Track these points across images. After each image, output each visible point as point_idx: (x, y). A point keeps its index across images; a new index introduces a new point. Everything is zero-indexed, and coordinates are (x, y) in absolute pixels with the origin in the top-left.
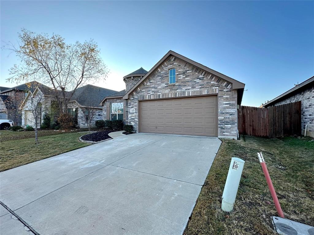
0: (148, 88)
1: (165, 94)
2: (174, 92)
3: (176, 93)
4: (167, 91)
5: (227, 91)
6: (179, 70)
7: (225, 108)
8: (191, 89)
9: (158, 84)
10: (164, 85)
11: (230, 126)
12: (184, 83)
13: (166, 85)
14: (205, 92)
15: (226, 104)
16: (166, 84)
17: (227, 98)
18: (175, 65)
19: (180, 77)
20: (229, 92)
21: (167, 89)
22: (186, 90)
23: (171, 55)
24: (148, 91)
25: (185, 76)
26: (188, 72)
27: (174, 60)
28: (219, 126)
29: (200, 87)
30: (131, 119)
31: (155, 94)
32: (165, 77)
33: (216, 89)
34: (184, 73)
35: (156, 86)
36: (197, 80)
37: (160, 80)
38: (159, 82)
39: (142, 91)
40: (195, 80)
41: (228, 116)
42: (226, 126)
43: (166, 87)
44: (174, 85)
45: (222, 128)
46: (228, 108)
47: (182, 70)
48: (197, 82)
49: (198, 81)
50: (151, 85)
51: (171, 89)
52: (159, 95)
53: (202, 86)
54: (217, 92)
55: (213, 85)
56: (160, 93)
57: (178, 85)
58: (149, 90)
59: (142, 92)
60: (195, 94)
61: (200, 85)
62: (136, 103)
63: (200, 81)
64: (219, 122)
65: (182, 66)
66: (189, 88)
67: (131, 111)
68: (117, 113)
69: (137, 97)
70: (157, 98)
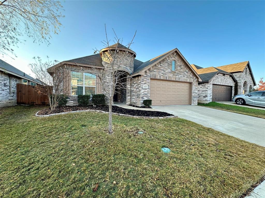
0: (159, 69)
1: (170, 77)
3: (176, 78)
4: (171, 75)
6: (178, 63)
8: (183, 77)
10: (169, 70)
12: (180, 73)
13: (171, 71)
14: (188, 81)
15: (195, 88)
17: (195, 85)
18: (176, 59)
19: (178, 68)
22: (181, 77)
23: (176, 52)
25: (180, 68)
26: (182, 66)
27: (176, 55)
30: (144, 94)
31: (164, 75)
32: (170, 65)
34: (180, 66)
35: (165, 70)
37: (167, 66)
39: (154, 71)
40: (185, 72)
41: (195, 94)
42: (194, 99)
44: (175, 72)
47: (179, 64)
50: (161, 68)
51: (174, 75)
52: (167, 77)
55: (191, 77)
57: (177, 73)
58: (159, 71)
60: (185, 81)
61: (187, 76)
64: (192, 97)
65: (180, 60)
67: (144, 86)
68: (84, 86)
69: (150, 75)
70: (166, 79)
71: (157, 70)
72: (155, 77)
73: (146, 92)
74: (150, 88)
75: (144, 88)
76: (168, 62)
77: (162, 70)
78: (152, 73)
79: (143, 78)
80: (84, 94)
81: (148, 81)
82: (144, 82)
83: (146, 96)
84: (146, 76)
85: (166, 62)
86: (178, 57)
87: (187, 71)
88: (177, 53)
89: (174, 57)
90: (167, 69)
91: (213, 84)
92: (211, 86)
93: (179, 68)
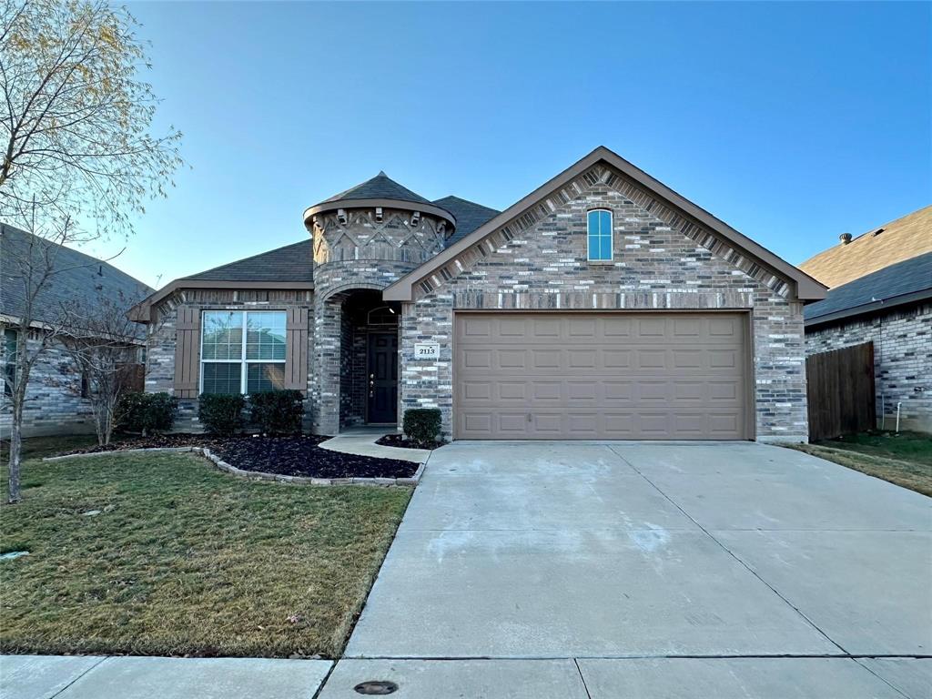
0: (501, 264)
1: (577, 294)
2: (609, 290)
3: (618, 296)
4: (583, 285)
5: (777, 304)
7: (773, 353)
8: (669, 286)
9: (545, 256)
10: (571, 262)
11: (789, 405)
12: (646, 265)
13: (578, 264)
14: (715, 302)
15: (777, 341)
16: (577, 260)
17: (777, 323)
18: (613, 198)
20: (784, 308)
21: (584, 279)
22: (654, 287)
23: (602, 162)
24: (501, 277)
25: (647, 242)
26: (658, 229)
27: (610, 181)
28: (759, 406)
29: (699, 282)
30: (419, 385)
31: (534, 290)
32: (576, 236)
33: (746, 295)
34: (644, 232)
35: (538, 262)
36: (689, 259)
37: (556, 242)
38: (550, 248)
39: (476, 274)
40: (683, 260)
41: (782, 376)
42: (778, 405)
43: (576, 268)
44: (610, 268)
45: (768, 413)
46: (780, 352)
47: (637, 220)
48: (689, 265)
49: (692, 262)
50: (513, 256)
51: (600, 281)
53: (706, 282)
54: (751, 303)
55: (739, 282)
56: (557, 291)
58: (505, 274)
59: (470, 278)
61: (699, 277)
62: (444, 319)
63: (699, 264)
64: (759, 396)
66: (662, 282)
67: (421, 349)
68: (244, 361)
69: (451, 297)
70: (544, 306)
71: (493, 268)
72: (480, 301)
75: (418, 355)
76: (560, 225)
77: (522, 265)
78: (459, 289)
79: (412, 315)
80: (243, 391)
81: (439, 324)
82: (419, 333)
83: (432, 391)
84: (427, 305)
87: (701, 250)
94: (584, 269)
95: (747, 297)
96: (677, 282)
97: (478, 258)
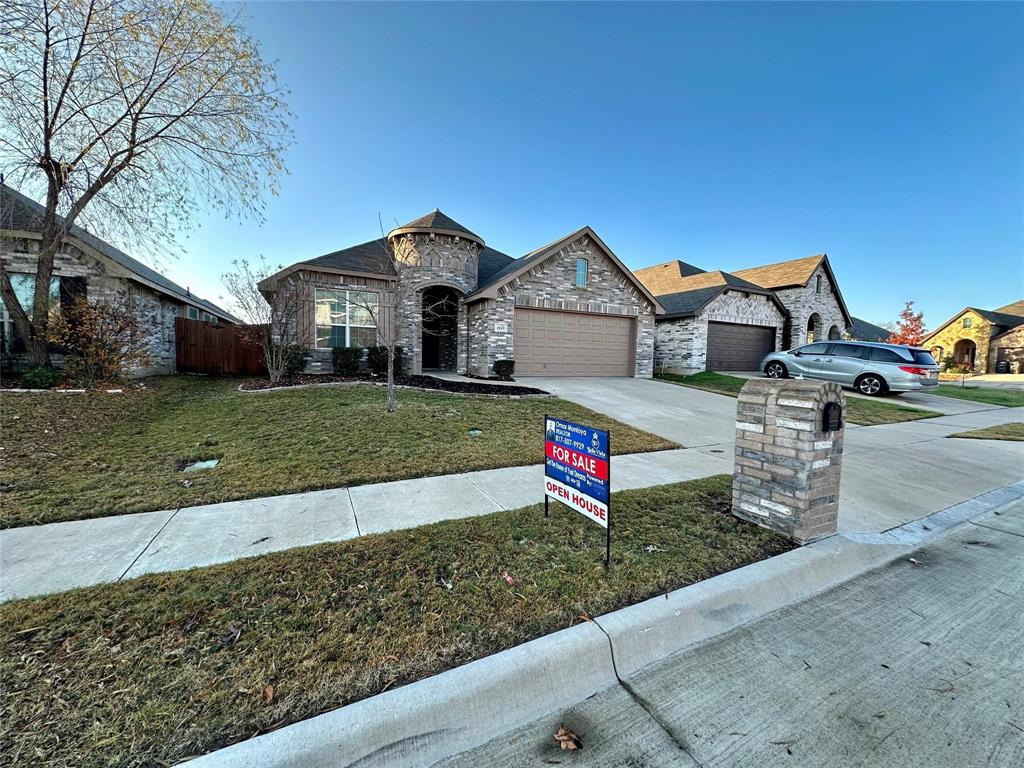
0: (538, 283)
1: (571, 303)
2: (584, 302)
3: (588, 305)
4: (574, 298)
6: (594, 266)
7: (643, 338)
8: (608, 303)
9: (558, 281)
10: (569, 285)
11: (647, 361)
12: (600, 291)
13: (572, 287)
14: (624, 312)
15: (645, 332)
16: (572, 285)
17: (645, 324)
18: (589, 254)
19: (595, 278)
20: (648, 317)
21: (574, 295)
22: (602, 302)
23: (587, 236)
24: (538, 290)
25: (601, 279)
26: (605, 273)
27: (587, 245)
28: (637, 361)
29: (619, 302)
31: (552, 299)
32: (572, 272)
34: (600, 274)
35: (555, 284)
37: (563, 274)
38: (560, 276)
39: (526, 287)
40: (614, 290)
41: (646, 348)
42: (643, 361)
43: (571, 289)
44: (585, 290)
45: (640, 365)
46: (646, 337)
47: (597, 267)
48: (616, 293)
49: (617, 291)
50: (544, 279)
51: (581, 297)
52: (560, 303)
53: (622, 302)
54: (637, 314)
55: (634, 303)
56: (562, 300)
57: (590, 291)
58: (540, 288)
59: (523, 289)
60: (614, 312)
61: (620, 299)
62: (510, 310)
63: (620, 293)
64: (637, 357)
65: (599, 259)
66: (605, 300)
67: (497, 327)
68: (348, 326)
69: (513, 298)
70: (557, 307)
71: (534, 284)
72: (528, 303)
73: (501, 340)
74: (515, 329)
75: (496, 330)
76: (566, 265)
77: (548, 284)
78: (518, 294)
79: (494, 306)
80: (348, 345)
81: (507, 313)
82: (497, 317)
83: (503, 350)
84: (502, 302)
85: (560, 265)
86: (594, 249)
87: (621, 286)
88: (588, 238)
89: (582, 251)
90: (560, 282)
91: (710, 322)
92: (704, 328)
93: (597, 279)
94: (575, 289)
95: (636, 311)
96: (612, 301)
97: (527, 278)
